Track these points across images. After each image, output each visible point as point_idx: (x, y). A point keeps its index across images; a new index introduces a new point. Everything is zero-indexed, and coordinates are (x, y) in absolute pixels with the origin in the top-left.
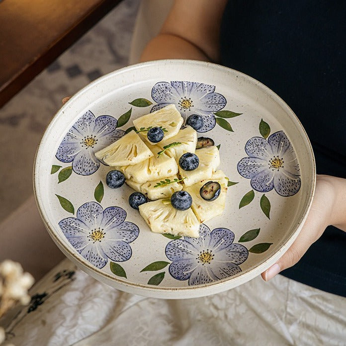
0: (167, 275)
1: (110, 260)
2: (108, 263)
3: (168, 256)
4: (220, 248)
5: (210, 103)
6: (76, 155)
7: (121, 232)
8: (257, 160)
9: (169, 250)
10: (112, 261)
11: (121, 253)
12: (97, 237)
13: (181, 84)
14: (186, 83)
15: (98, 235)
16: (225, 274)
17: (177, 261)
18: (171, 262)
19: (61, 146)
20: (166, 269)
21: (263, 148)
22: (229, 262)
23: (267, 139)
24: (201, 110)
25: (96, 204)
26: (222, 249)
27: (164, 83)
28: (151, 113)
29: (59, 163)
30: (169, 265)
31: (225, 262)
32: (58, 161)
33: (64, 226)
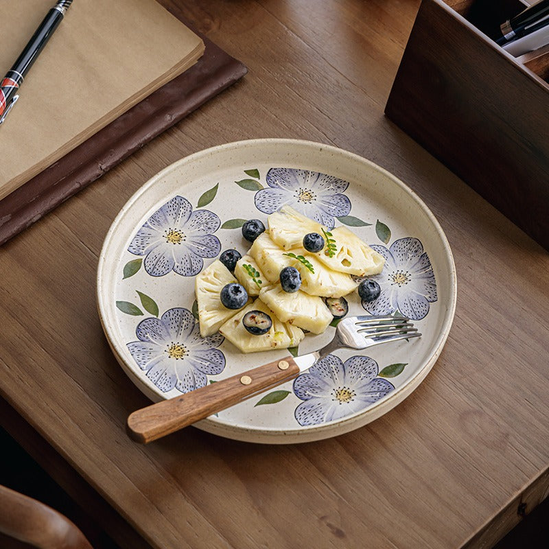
0: (141, 318)
1: (144, 257)
2: (139, 257)
3: (167, 314)
4: (195, 363)
5: (412, 302)
6: (281, 188)
7: (187, 258)
8: (342, 373)
9: (177, 313)
10: (143, 260)
11: (157, 266)
12: (172, 237)
13: (427, 264)
14: (430, 269)
15: (176, 237)
16: (158, 376)
17: (163, 324)
18: (159, 318)
19: (288, 171)
20: (147, 315)
21: (363, 375)
22: (178, 377)
23: (378, 377)
24: (397, 296)
25: (218, 225)
26: (194, 366)
27: (421, 246)
28: (370, 246)
29: (263, 175)
30: (155, 317)
31: (176, 373)
32: (267, 173)
33: (177, 202)
